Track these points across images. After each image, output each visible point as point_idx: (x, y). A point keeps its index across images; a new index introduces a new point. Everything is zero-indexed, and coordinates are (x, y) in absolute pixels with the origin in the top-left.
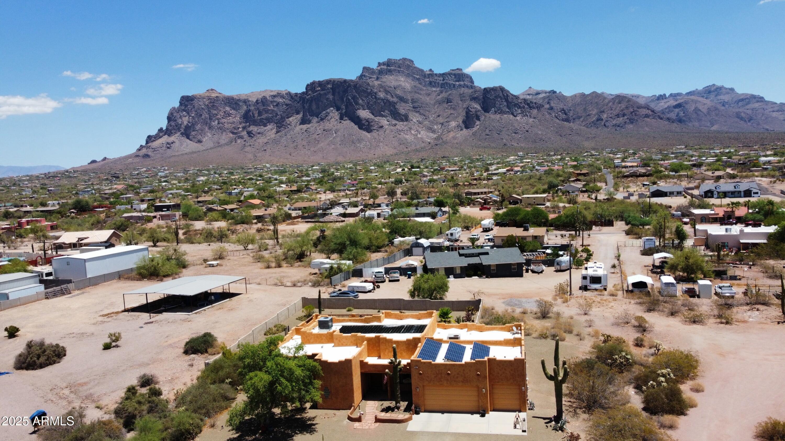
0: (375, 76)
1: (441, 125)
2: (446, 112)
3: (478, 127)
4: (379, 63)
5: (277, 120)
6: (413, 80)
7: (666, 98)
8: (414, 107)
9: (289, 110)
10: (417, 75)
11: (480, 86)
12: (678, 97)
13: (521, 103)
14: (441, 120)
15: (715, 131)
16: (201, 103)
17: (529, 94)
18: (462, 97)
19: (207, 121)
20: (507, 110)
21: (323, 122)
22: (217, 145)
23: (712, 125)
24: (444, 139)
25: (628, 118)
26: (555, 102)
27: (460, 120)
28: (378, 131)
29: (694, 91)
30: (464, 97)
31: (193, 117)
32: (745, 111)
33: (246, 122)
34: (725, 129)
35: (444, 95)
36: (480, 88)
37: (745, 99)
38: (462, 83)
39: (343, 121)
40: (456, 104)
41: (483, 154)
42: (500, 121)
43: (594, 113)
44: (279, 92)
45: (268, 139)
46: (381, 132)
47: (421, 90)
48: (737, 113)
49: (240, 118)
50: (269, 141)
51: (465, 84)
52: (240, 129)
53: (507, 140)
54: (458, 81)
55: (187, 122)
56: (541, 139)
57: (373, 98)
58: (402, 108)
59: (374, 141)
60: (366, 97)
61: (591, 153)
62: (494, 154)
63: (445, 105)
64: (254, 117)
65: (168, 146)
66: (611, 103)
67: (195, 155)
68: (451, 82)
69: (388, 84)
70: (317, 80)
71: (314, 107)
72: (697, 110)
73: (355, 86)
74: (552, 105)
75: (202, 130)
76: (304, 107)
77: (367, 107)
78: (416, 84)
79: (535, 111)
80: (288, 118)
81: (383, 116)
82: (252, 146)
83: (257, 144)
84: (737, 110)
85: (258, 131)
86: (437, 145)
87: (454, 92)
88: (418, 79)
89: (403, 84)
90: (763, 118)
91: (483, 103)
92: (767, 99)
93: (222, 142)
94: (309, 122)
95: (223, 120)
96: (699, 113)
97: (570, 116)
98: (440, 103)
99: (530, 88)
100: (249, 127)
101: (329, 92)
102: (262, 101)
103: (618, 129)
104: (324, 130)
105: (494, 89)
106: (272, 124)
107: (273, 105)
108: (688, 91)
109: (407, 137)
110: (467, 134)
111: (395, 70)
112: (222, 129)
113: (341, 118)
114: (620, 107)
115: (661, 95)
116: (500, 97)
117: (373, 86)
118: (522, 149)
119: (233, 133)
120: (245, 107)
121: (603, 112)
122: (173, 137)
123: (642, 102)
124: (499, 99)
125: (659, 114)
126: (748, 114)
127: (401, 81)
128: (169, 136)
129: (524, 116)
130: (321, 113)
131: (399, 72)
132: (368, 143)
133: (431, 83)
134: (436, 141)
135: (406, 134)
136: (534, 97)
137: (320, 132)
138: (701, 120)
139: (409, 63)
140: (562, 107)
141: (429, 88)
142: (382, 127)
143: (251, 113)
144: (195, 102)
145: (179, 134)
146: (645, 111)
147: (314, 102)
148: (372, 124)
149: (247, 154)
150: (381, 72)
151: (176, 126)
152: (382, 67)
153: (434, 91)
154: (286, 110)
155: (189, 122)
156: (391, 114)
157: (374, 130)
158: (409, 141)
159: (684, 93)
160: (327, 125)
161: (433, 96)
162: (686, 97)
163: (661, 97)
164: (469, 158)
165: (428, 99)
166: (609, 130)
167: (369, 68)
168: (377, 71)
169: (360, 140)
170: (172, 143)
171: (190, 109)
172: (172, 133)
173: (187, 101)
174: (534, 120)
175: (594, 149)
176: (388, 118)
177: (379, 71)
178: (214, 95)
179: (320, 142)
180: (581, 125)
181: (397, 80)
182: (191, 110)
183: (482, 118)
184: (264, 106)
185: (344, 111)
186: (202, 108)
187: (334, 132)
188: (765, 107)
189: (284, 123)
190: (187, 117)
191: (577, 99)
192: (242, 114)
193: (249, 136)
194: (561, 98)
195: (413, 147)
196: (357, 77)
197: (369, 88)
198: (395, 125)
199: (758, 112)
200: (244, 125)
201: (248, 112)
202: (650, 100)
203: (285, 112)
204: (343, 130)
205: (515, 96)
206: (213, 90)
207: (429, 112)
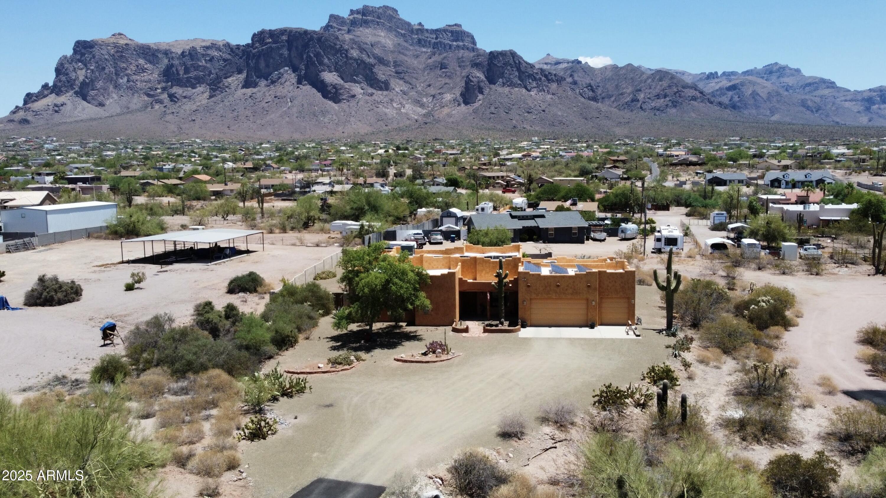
0: (345, 28)
1: (432, 98)
2: (439, 81)
3: (481, 102)
4: (352, 11)
5: (211, 80)
6: (396, 36)
7: (717, 77)
8: (397, 73)
9: (228, 67)
10: (402, 29)
11: (484, 49)
12: (732, 77)
13: (537, 73)
14: (432, 91)
15: (775, 122)
16: (104, 52)
17: (546, 64)
18: (461, 62)
19: (112, 78)
20: (519, 82)
21: (275, 86)
22: (125, 110)
23: (773, 113)
24: (436, 117)
25: (670, 100)
26: (580, 74)
27: (458, 92)
28: (348, 101)
29: (752, 70)
30: (463, 61)
31: (92, 71)
32: (812, 98)
33: (167, 82)
34: (788, 119)
35: (437, 58)
36: (485, 51)
37: (813, 83)
38: (461, 44)
39: (301, 86)
40: (453, 71)
41: (486, 137)
42: (510, 96)
43: (628, 91)
44: (214, 42)
45: (198, 106)
46: (353, 103)
47: (407, 49)
48: (802, 101)
49: (159, 75)
50: (198, 108)
51: (464, 45)
52: (159, 91)
53: (517, 121)
54: (456, 41)
55: (83, 77)
56: (561, 122)
57: (343, 57)
58: (381, 72)
59: (342, 114)
60: (334, 55)
61: (625, 142)
62: (501, 138)
63: (439, 72)
64: (178, 74)
65: (57, 109)
66: (650, 80)
67: (94, 123)
68: (447, 42)
69: (363, 39)
70: (267, 28)
71: (262, 65)
72: (755, 94)
73: (319, 40)
74: (576, 78)
75: (105, 89)
76: (248, 65)
77: (335, 68)
78: (401, 41)
79: (554, 86)
80: (226, 78)
81: (355, 82)
82: (175, 114)
83: (182, 111)
84: (803, 97)
85: (184, 95)
86: (426, 123)
87: (451, 55)
88: (403, 35)
89: (383, 41)
90: (833, 108)
91: (489, 70)
92: (839, 84)
93: (133, 106)
94: (255, 85)
95: (134, 77)
96: (758, 98)
97: (598, 94)
98: (432, 68)
99: (548, 55)
100: (171, 87)
101: (284, 46)
102: (190, 54)
103: (657, 114)
104: (275, 97)
105: (502, 54)
106: (203, 85)
107: (205, 60)
108: (745, 70)
109: (387, 111)
110: (467, 111)
111: (373, 21)
112: (132, 89)
113: (299, 82)
114: (661, 86)
115: (711, 73)
116: (511, 64)
117: (344, 41)
118: (537, 133)
119: (149, 95)
120: (166, 61)
121: (640, 90)
122: (64, 96)
123: (688, 80)
124: (509, 68)
125: (708, 96)
126: (815, 102)
127: (380, 36)
128: (57, 94)
129: (541, 91)
130: (271, 74)
131: (378, 25)
132: (335, 117)
133: (419, 41)
134: (424, 119)
135: (386, 108)
136: (553, 67)
137: (270, 99)
138: (759, 107)
139: (391, 13)
140: (588, 82)
141: (417, 48)
142: (354, 96)
143: (174, 69)
144: (96, 50)
145: (71, 92)
146: (691, 93)
147: (262, 58)
148: (341, 91)
149: (168, 124)
150: (353, 23)
151: (68, 82)
152: (356, 16)
153: (424, 52)
154: (224, 67)
155: (86, 77)
156: (366, 78)
157: (344, 99)
158: (390, 116)
159: (740, 72)
160: (279, 90)
161: (423, 58)
162: (742, 77)
163: (712, 76)
164: (470, 141)
165: (416, 62)
166: (646, 114)
167: (338, 16)
168: (348, 21)
169: (324, 113)
170: (62, 105)
171: (88, 59)
172: (62, 92)
173: (85, 48)
174: (553, 96)
175: (627, 137)
176: (362, 85)
177: (352, 21)
178: (122, 42)
179: (270, 112)
180: (611, 106)
181: (375, 35)
182: (90, 60)
183: (486, 91)
184: (192, 60)
185: (303, 72)
186: (106, 59)
187: (289, 100)
188: (836, 94)
189: (221, 85)
190: (84, 71)
191: (607, 73)
192: (162, 69)
193: (171, 101)
194: (587, 69)
195: (395, 126)
196: (321, 28)
197: (338, 43)
198: (372, 95)
199: (827, 100)
200: (164, 85)
201: (170, 67)
202: (698, 79)
203: (223, 70)
204: (301, 97)
205: (529, 64)
206: (121, 34)
207: (417, 79)
